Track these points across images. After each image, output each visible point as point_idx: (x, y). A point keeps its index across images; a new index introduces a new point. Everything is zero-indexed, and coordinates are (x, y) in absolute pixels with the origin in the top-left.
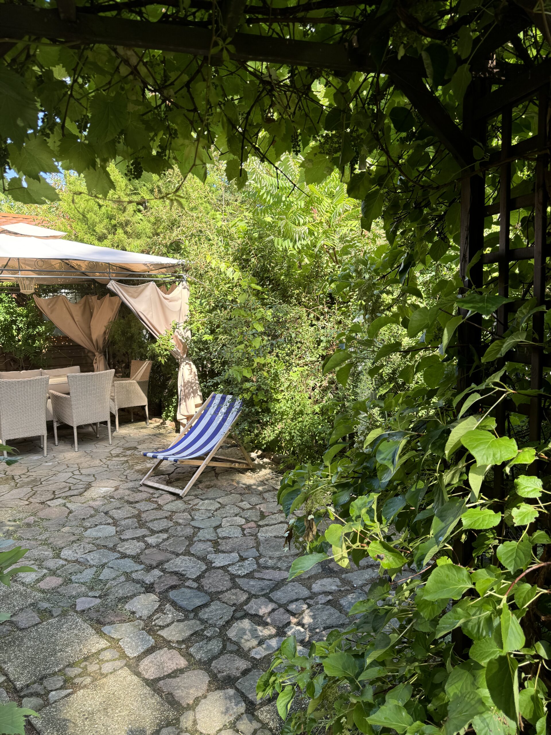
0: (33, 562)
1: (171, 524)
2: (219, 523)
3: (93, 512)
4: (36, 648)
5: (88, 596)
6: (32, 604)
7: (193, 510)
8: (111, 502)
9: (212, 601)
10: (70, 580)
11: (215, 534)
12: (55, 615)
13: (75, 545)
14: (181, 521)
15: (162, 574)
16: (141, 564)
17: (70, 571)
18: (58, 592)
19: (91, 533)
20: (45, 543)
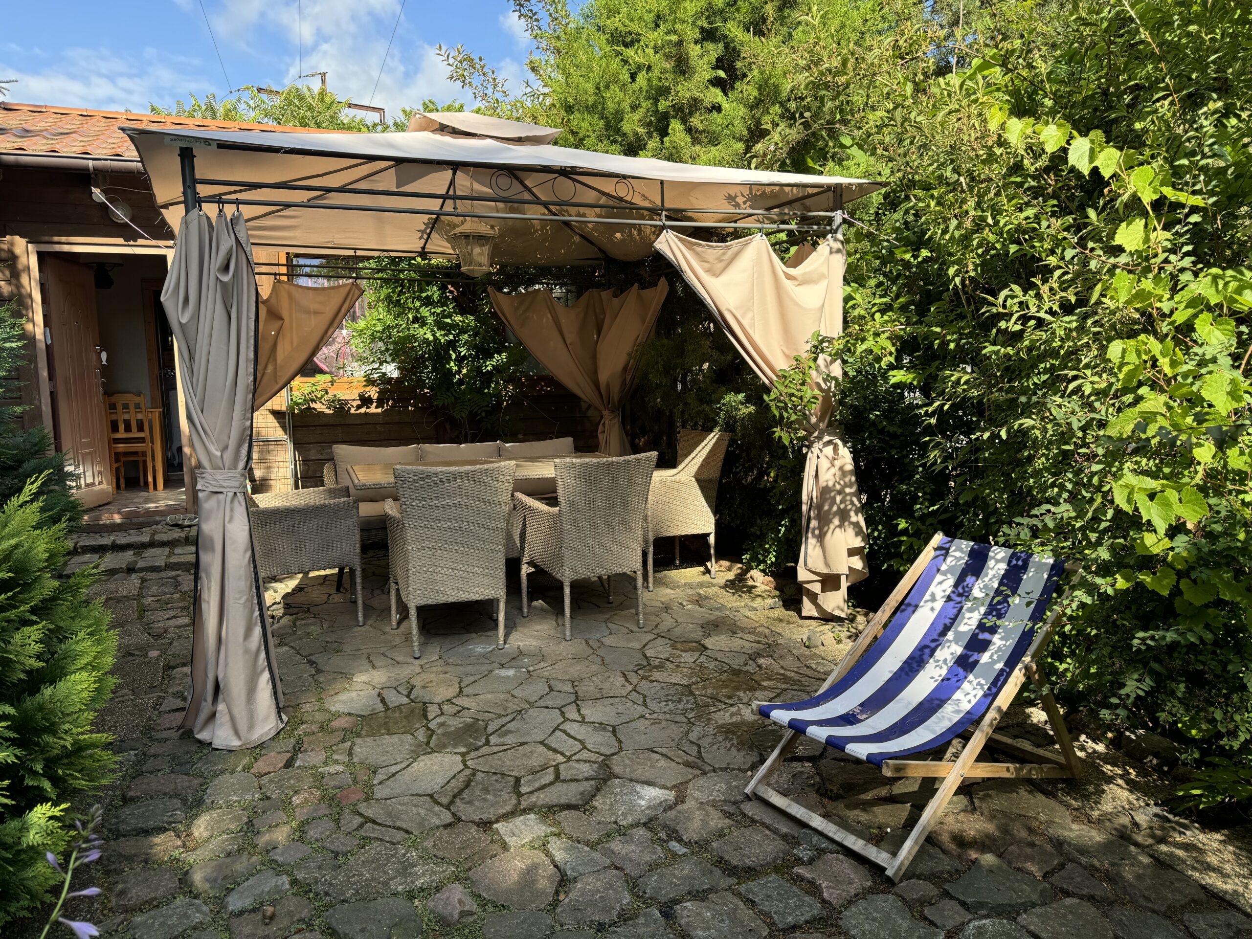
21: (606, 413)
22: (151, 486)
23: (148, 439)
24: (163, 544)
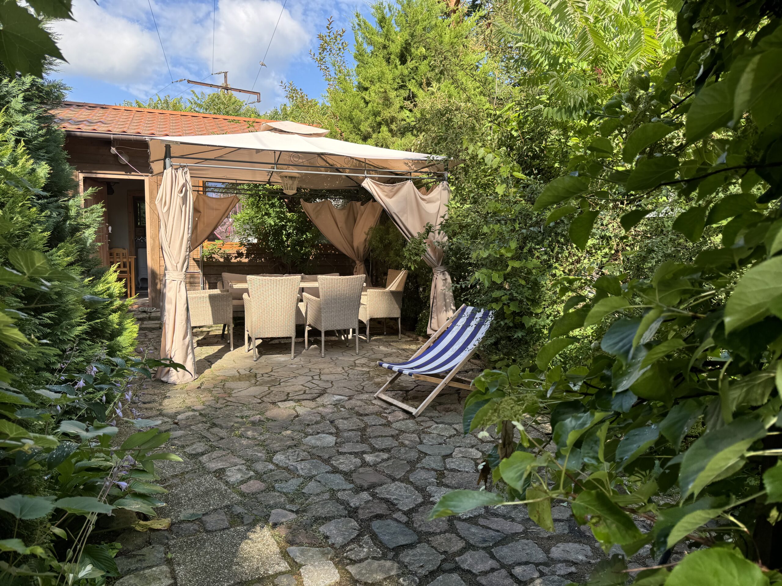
0: (244, 462)
1: (396, 443)
2: (449, 452)
3: (319, 419)
4: (213, 556)
5: (285, 509)
6: (227, 506)
7: (423, 432)
8: (341, 411)
9: (420, 542)
10: (273, 487)
11: (442, 464)
12: (246, 522)
13: (290, 450)
14: (407, 442)
15: (371, 498)
16: (350, 483)
17: (277, 478)
18: (256, 498)
19: (311, 440)
20: (262, 444)
21: (357, 262)
23: (128, 272)
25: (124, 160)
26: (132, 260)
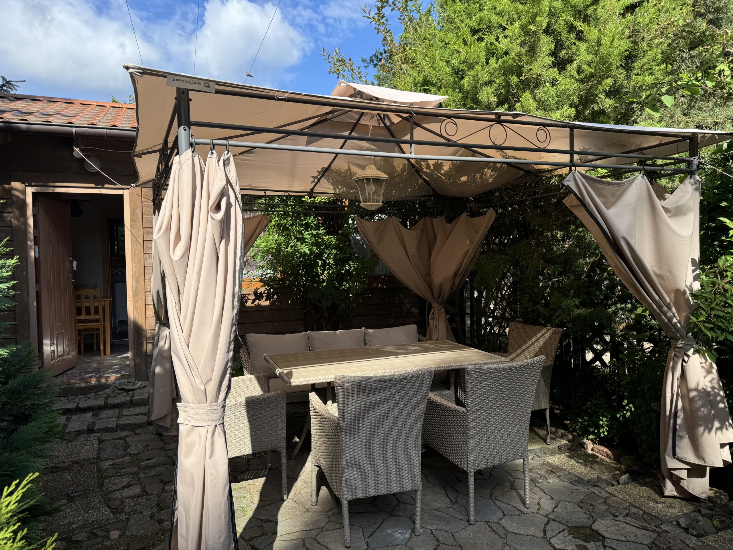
21: (435, 305)
22: (102, 352)
23: (101, 320)
24: (114, 406)
25: (93, 166)
26: (107, 303)
